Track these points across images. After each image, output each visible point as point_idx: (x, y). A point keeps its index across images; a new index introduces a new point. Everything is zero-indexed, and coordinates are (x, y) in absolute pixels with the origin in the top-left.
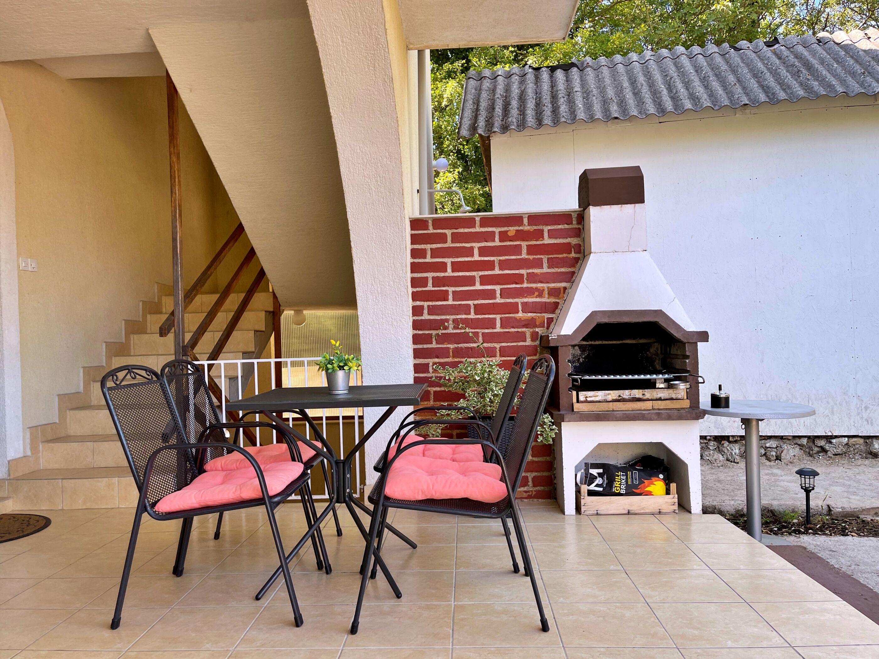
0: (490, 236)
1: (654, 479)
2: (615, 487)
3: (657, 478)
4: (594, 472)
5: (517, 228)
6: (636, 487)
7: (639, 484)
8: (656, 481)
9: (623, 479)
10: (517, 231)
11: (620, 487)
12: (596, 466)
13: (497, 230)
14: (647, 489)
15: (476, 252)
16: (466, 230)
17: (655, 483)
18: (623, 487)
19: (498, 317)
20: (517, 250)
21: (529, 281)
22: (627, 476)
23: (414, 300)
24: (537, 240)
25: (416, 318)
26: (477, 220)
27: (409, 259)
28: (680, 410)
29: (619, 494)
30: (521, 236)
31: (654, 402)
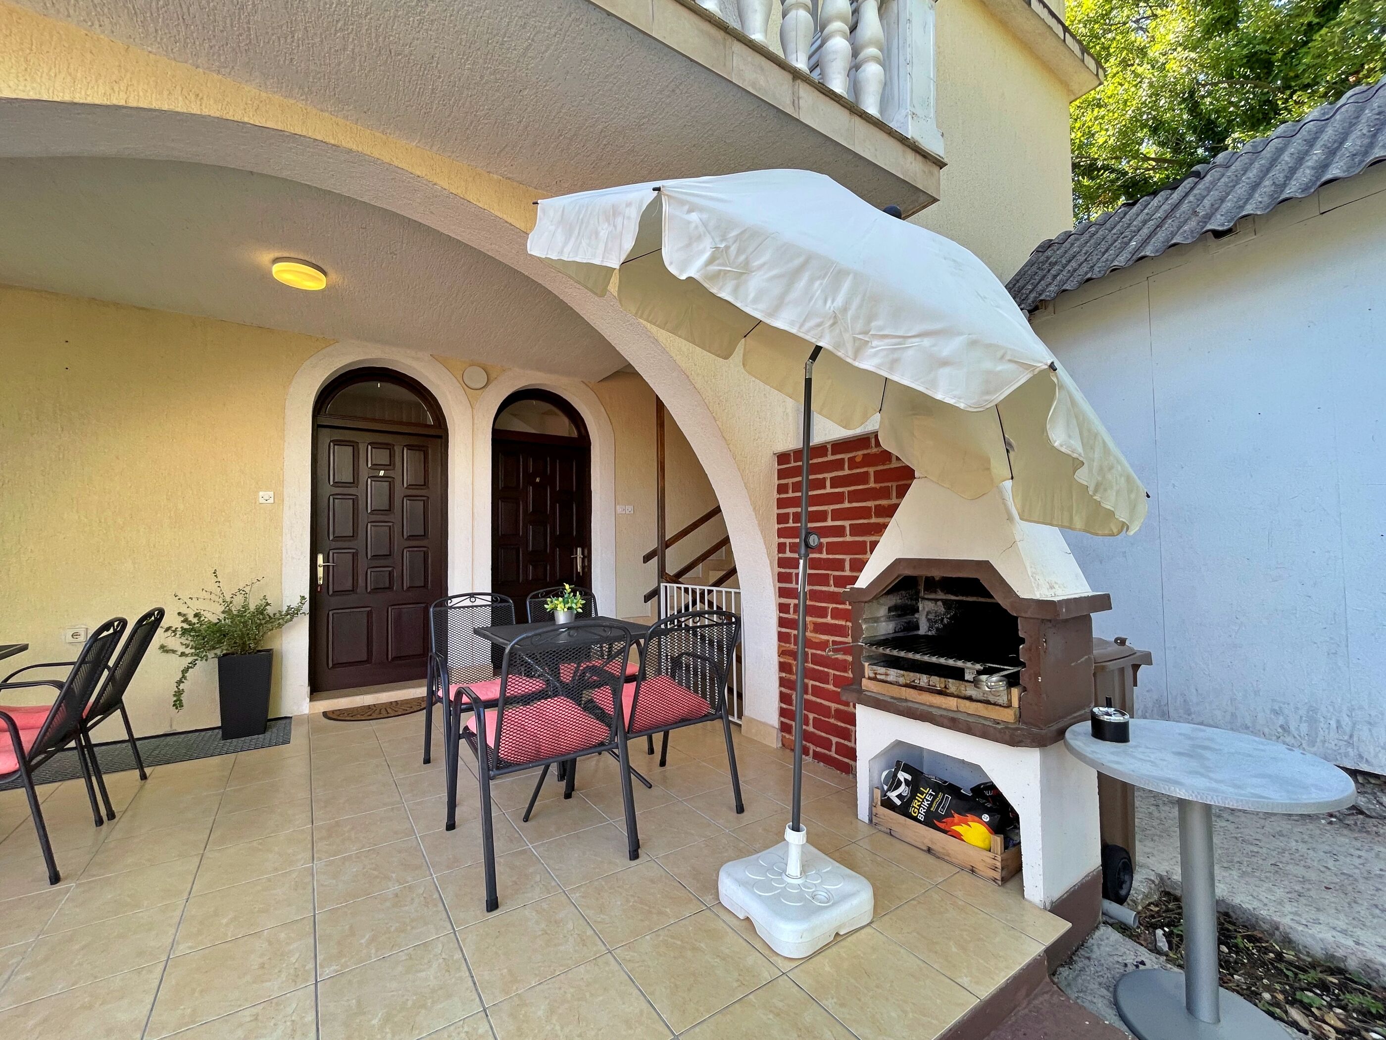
0: (839, 464)
1: (970, 817)
2: (913, 807)
3: (977, 819)
4: (902, 776)
5: (865, 452)
6: (940, 818)
7: (946, 816)
8: (974, 821)
9: (927, 800)
10: (864, 455)
11: (919, 810)
13: (846, 456)
14: (956, 828)
15: (828, 483)
16: (820, 460)
17: (969, 823)
18: (922, 811)
20: (863, 478)
21: (877, 516)
22: (935, 797)
23: (779, 537)
24: (884, 464)
25: (780, 555)
26: (829, 447)
27: (776, 496)
28: (998, 723)
29: (916, 819)
30: (868, 460)
31: (960, 700)
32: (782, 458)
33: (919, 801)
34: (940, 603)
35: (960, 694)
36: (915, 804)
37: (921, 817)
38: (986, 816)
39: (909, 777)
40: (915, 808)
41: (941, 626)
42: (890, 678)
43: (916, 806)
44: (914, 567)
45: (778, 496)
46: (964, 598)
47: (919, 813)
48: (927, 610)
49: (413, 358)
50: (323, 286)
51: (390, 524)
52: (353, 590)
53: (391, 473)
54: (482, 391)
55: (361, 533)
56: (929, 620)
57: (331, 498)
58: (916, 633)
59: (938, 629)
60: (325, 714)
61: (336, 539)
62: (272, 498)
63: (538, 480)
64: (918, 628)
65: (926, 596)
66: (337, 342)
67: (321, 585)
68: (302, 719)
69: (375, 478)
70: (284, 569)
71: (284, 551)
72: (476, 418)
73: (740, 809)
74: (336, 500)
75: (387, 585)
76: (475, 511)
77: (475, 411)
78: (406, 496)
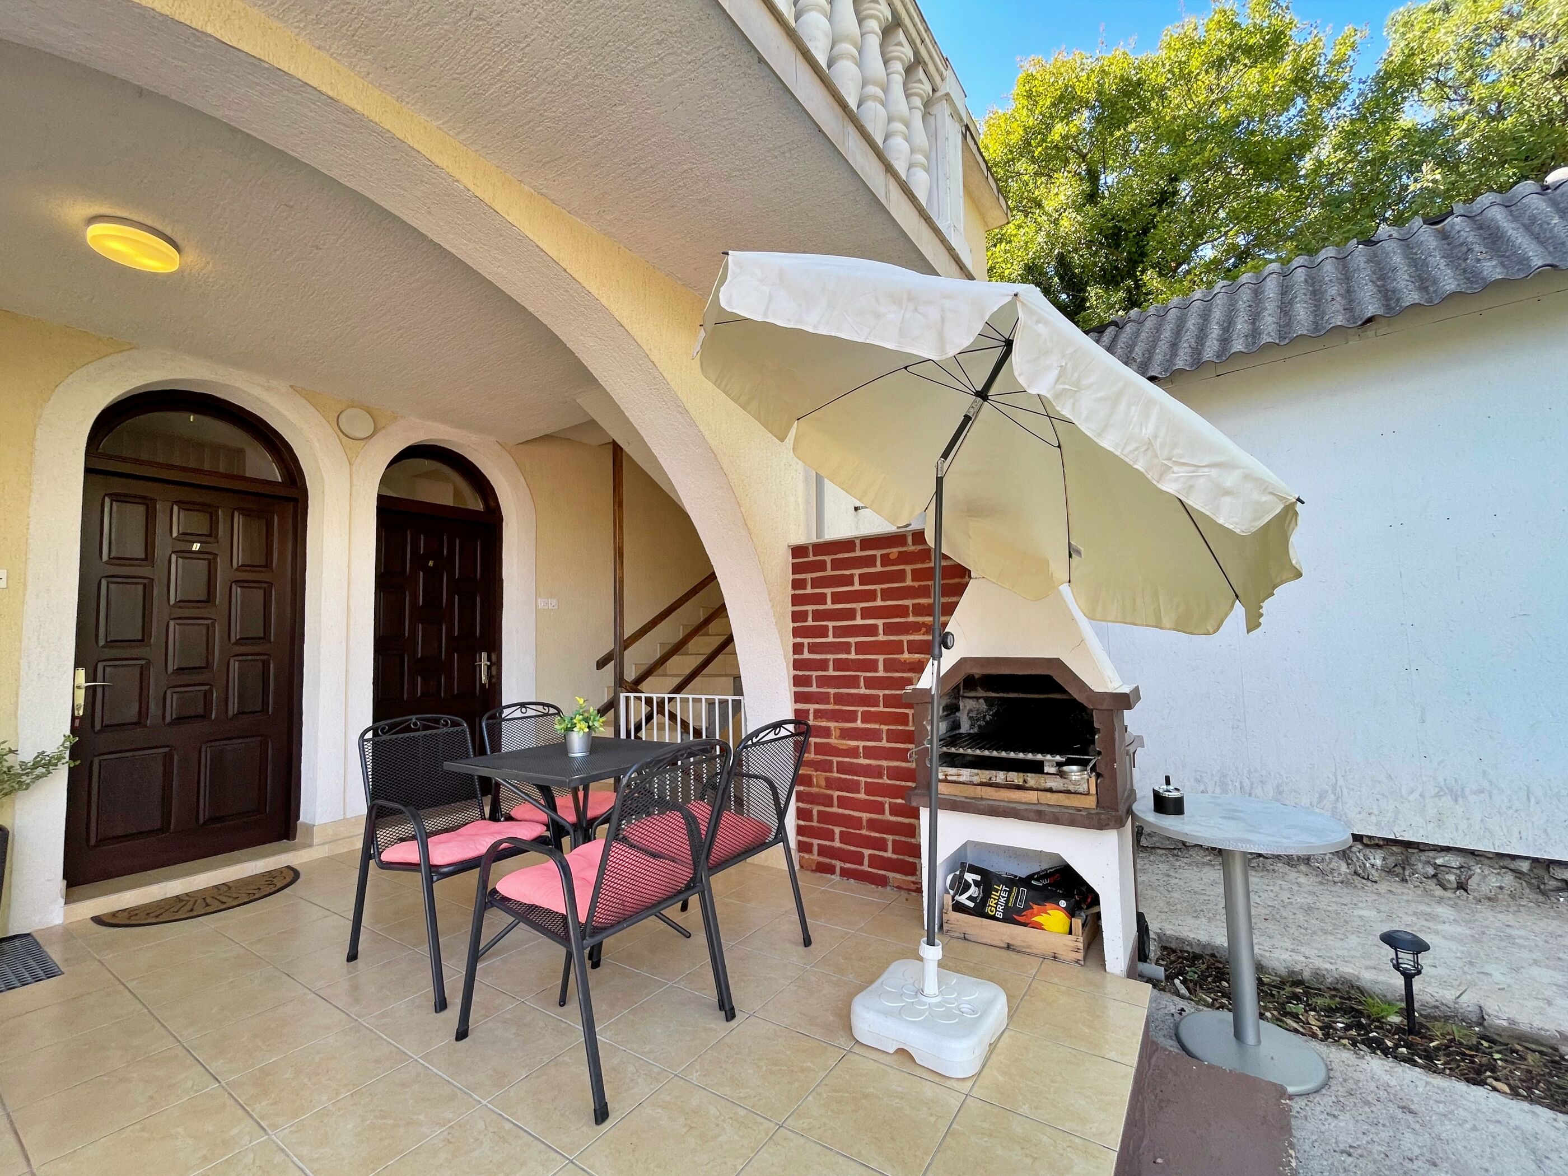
0: (870, 561)
1: (1048, 905)
2: (989, 906)
3: (1054, 906)
4: (970, 877)
5: (900, 549)
6: (1019, 912)
7: (1024, 909)
8: (1052, 909)
9: (1003, 897)
10: (899, 552)
11: (996, 908)
12: (973, 869)
13: (878, 553)
14: (1037, 919)
15: (856, 580)
16: (846, 555)
17: (1048, 912)
18: (1000, 908)
19: (881, 658)
20: (900, 576)
21: (915, 614)
22: (1010, 893)
23: (794, 636)
24: (923, 562)
25: (796, 657)
26: (858, 542)
27: (790, 591)
29: (994, 918)
30: (905, 558)
31: (1040, 793)
32: (798, 551)
33: (995, 899)
34: (981, 701)
35: (1040, 787)
36: (992, 902)
37: (1000, 915)
38: (1063, 901)
39: (978, 878)
40: (991, 907)
41: (983, 723)
42: (961, 779)
43: (992, 904)
44: (982, 666)
45: (793, 592)
46: (1005, 695)
47: (996, 911)
48: (968, 708)
49: (260, 386)
50: (175, 268)
51: (208, 622)
52: (140, 722)
53: (212, 548)
54: (363, 443)
55: (157, 636)
56: (971, 718)
57: (104, 582)
58: (957, 732)
59: (980, 727)
60: (98, 920)
61: (113, 644)
62: (5, 579)
63: (431, 563)
64: (959, 728)
65: (965, 695)
66: (135, 348)
67: (80, 718)
69: (186, 554)
70: (21, 694)
72: (355, 478)
73: (807, 942)
74: (112, 586)
75: (200, 711)
77: (354, 467)
78: (236, 582)
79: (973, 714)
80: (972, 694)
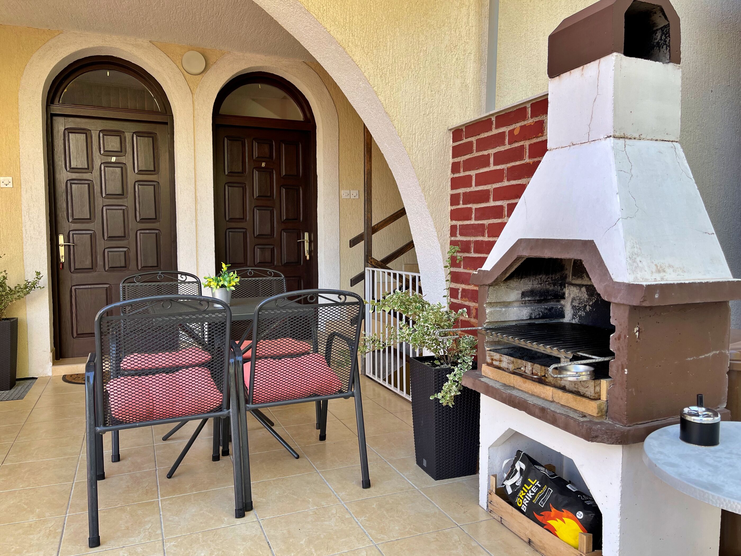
0: (501, 139)
1: (565, 512)
2: (519, 497)
3: (571, 515)
4: (520, 465)
5: (523, 123)
7: (545, 509)
8: (568, 517)
9: (532, 492)
10: (521, 127)
11: (523, 500)
12: (525, 458)
13: (507, 129)
14: (551, 522)
15: (492, 160)
16: (486, 134)
17: (564, 519)
18: (526, 502)
20: (521, 153)
22: (540, 489)
23: (452, 219)
24: (537, 137)
25: (453, 239)
26: (493, 119)
27: (449, 175)
28: (585, 416)
29: (519, 509)
30: (524, 133)
31: (555, 390)
32: (457, 134)
33: (524, 492)
34: (584, 289)
36: (521, 494)
37: (524, 508)
38: (581, 513)
39: (524, 467)
40: (521, 498)
41: (583, 314)
43: (521, 496)
45: (452, 176)
47: (523, 503)
48: (572, 296)
49: (132, 45)
51: (124, 208)
52: (92, 268)
53: (123, 159)
54: (200, 76)
55: (98, 215)
56: (573, 307)
57: (69, 183)
58: (561, 320)
59: (580, 316)
60: (66, 378)
61: (76, 221)
62: (11, 182)
63: (263, 165)
64: (563, 317)
66: (61, 33)
67: (63, 264)
68: (47, 380)
69: (108, 164)
70: (24, 247)
71: (24, 231)
72: (196, 103)
74: (73, 186)
75: (123, 264)
76: (198, 195)
77: (195, 97)
78: (137, 181)
79: (576, 304)
80: (579, 282)
